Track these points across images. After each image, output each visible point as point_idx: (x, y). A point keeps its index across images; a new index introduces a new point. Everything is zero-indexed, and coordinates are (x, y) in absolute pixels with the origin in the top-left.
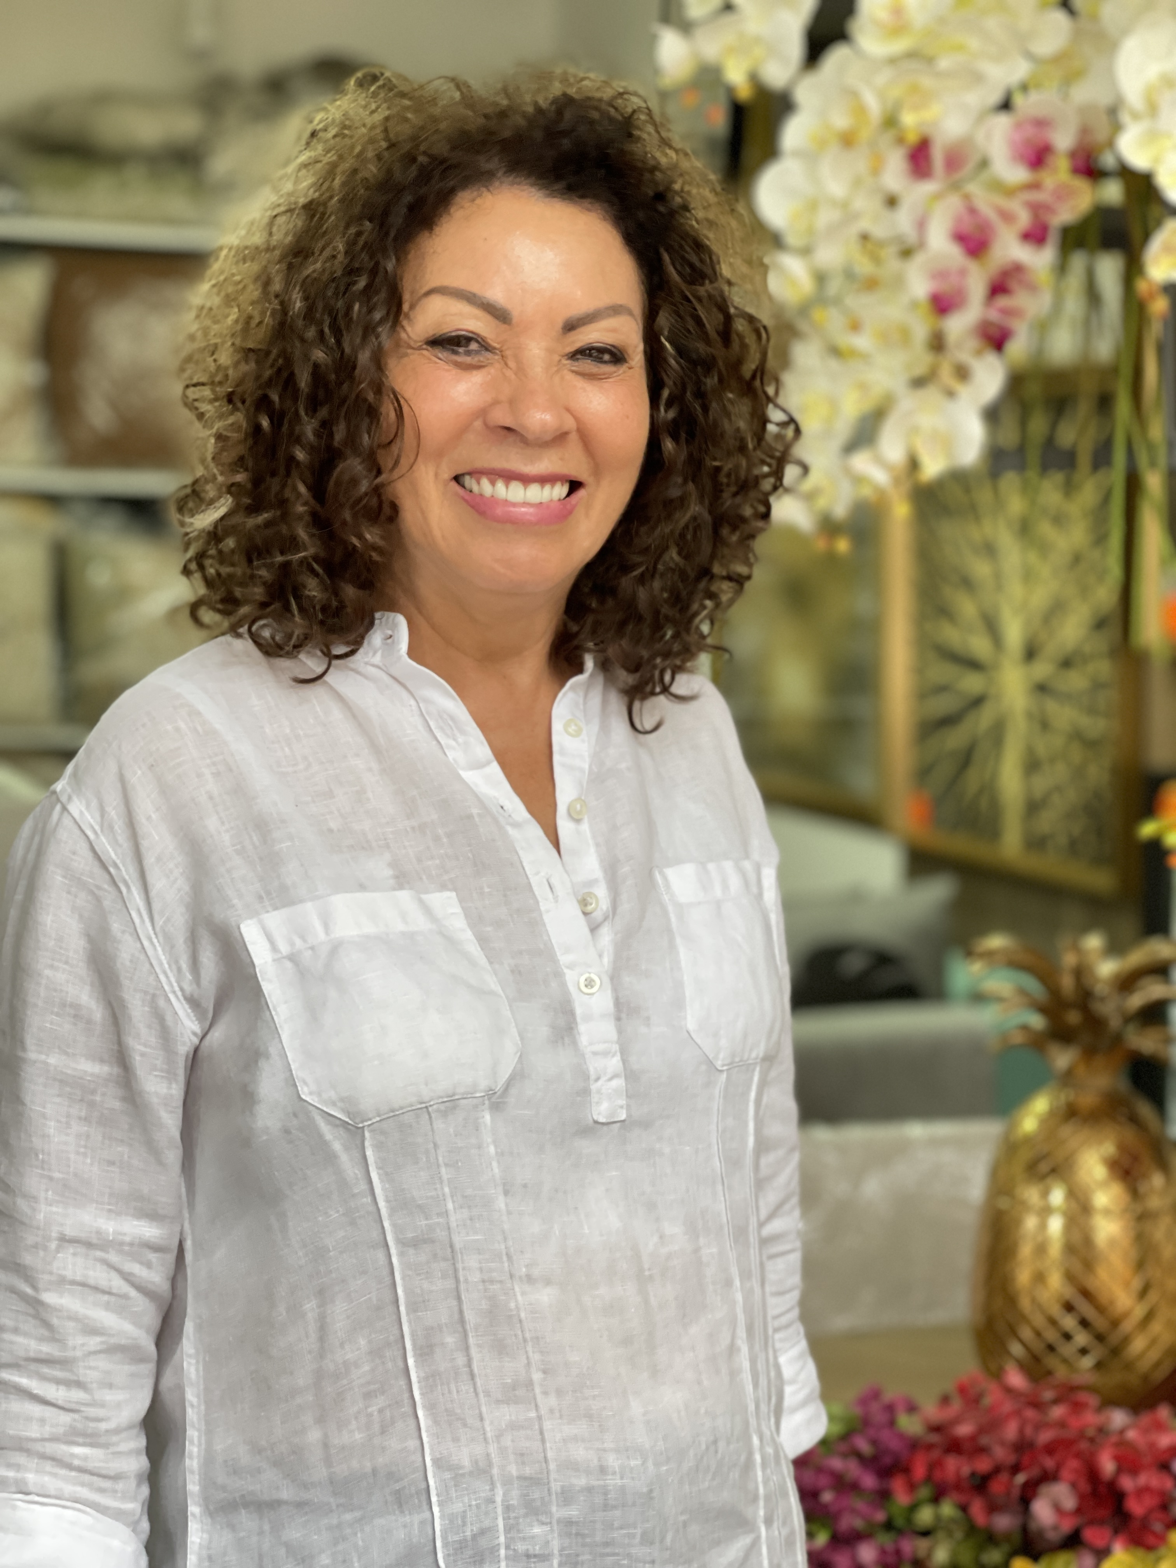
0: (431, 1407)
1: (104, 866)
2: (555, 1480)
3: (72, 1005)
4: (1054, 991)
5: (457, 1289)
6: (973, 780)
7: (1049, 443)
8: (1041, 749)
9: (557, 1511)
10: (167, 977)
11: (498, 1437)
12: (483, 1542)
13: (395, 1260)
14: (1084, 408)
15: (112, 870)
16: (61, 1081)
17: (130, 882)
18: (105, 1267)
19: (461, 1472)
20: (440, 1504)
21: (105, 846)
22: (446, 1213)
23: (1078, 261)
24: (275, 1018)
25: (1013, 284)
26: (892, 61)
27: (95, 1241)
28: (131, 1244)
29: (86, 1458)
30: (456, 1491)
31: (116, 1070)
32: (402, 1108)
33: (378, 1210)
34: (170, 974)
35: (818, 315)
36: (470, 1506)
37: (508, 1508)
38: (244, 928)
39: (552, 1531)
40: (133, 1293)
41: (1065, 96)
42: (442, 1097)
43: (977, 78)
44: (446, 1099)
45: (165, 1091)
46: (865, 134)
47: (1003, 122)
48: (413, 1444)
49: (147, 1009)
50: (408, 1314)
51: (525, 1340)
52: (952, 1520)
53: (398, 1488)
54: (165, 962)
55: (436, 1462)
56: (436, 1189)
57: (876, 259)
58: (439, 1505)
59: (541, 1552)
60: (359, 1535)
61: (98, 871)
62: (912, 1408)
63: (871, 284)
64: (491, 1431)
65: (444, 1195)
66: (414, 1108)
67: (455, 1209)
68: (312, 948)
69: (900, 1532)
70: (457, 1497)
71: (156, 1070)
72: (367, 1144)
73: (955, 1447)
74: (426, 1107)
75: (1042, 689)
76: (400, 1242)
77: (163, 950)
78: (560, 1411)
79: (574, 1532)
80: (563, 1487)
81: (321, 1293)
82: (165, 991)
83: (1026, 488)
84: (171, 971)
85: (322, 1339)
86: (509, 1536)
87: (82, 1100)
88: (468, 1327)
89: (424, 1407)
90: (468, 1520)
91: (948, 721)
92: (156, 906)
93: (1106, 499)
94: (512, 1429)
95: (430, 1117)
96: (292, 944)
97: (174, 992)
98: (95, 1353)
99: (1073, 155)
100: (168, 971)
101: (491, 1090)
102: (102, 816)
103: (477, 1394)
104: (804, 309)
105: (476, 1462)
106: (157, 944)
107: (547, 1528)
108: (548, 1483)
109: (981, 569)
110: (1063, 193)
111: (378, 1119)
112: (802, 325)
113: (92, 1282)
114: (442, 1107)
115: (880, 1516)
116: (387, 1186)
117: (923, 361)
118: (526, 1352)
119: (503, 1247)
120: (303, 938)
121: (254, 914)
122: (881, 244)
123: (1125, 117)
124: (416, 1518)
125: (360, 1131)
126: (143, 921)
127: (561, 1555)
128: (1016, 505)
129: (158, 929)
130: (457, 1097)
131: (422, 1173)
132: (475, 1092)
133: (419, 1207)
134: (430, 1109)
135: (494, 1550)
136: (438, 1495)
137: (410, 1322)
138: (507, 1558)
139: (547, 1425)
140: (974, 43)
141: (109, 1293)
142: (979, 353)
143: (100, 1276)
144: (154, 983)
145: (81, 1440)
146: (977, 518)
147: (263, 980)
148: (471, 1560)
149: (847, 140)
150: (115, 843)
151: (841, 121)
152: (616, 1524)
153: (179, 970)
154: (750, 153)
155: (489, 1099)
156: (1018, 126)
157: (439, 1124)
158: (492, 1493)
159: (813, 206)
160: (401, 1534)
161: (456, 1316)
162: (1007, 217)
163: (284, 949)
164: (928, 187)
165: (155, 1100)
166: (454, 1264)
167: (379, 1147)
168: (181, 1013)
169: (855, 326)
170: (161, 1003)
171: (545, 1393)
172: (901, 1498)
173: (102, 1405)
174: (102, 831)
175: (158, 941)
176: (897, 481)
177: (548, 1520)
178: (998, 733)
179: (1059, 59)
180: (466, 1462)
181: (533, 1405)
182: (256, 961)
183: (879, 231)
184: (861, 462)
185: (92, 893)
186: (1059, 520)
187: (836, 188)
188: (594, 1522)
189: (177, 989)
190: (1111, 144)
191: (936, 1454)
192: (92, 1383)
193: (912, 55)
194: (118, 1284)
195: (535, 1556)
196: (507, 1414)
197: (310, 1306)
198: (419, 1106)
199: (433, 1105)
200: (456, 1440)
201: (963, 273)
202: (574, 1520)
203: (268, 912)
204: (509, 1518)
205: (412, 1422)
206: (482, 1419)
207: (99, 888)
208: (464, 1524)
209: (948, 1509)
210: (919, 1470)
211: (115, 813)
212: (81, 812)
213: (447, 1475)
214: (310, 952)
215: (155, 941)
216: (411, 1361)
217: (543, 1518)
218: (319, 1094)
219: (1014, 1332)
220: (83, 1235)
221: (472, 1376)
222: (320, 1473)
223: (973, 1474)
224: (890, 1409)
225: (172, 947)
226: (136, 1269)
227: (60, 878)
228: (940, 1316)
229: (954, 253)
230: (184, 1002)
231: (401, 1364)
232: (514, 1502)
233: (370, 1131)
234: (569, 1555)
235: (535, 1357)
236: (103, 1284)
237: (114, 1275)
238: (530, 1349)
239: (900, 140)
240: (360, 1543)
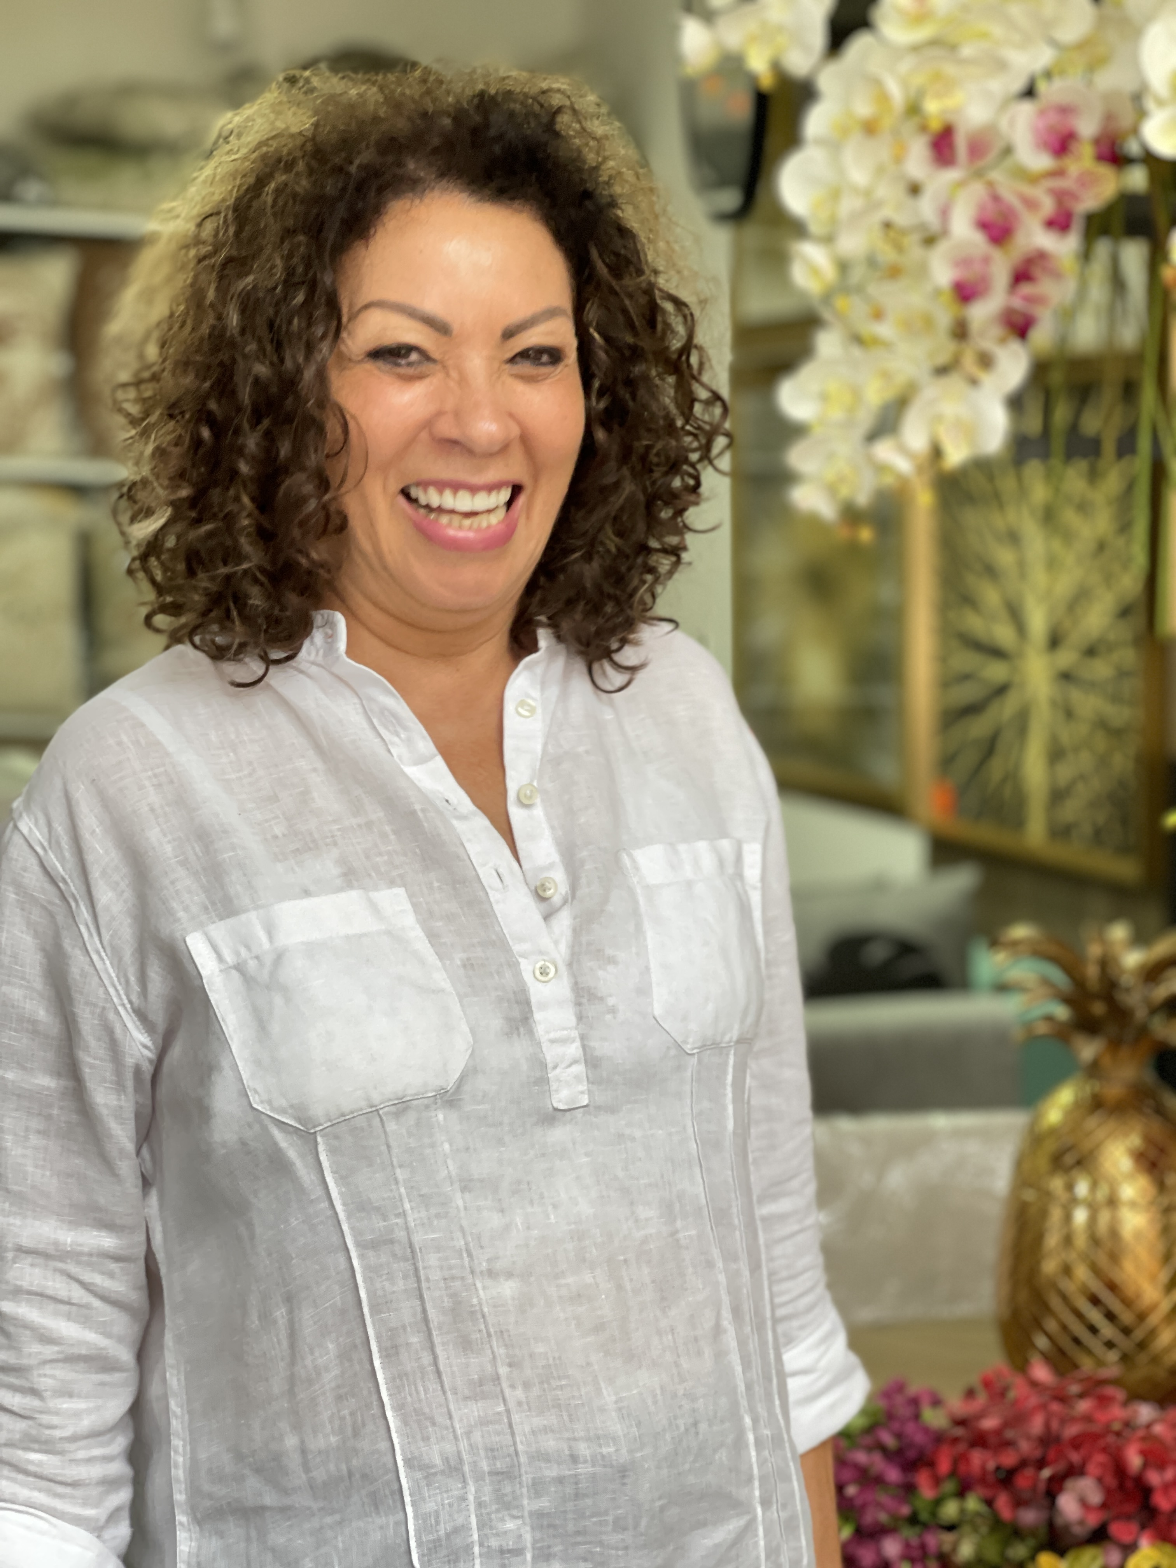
0: (399, 1408)
1: (53, 881)
2: (526, 1473)
3: (29, 1021)
4: (1078, 982)
5: (419, 1289)
6: (996, 768)
7: (1074, 429)
8: (1066, 737)
9: (528, 1504)
10: (117, 990)
11: (468, 1434)
12: (458, 1541)
13: (356, 1263)
14: (1109, 394)
15: (61, 885)
16: (19, 1096)
17: (78, 897)
18: (65, 1277)
19: (433, 1471)
20: (414, 1504)
21: (53, 861)
22: (404, 1214)
23: (1103, 248)
24: (224, 1027)
25: (1036, 272)
26: (916, 48)
27: (53, 1252)
28: (90, 1255)
29: (40, 1464)
30: (428, 1490)
31: (71, 1084)
32: (352, 1112)
33: (336, 1213)
34: (119, 988)
35: (841, 303)
36: (442, 1505)
37: (480, 1505)
38: (189, 940)
39: (524, 1524)
40: (97, 1303)
41: (1090, 83)
42: (390, 1100)
43: (1001, 66)
44: (396, 1102)
45: (115, 1102)
46: (887, 123)
47: (1026, 110)
48: (383, 1445)
49: (96, 1022)
50: (372, 1316)
51: (489, 1335)
52: (978, 1514)
53: (373, 1490)
54: (113, 975)
55: (408, 1462)
56: (391, 1190)
57: (899, 248)
58: (412, 1506)
59: (515, 1547)
60: (340, 1539)
61: (48, 886)
62: (936, 1402)
63: (894, 272)
64: (460, 1428)
65: (400, 1195)
66: (365, 1111)
67: (412, 1209)
68: (257, 957)
69: (925, 1526)
70: (429, 1497)
71: (105, 1082)
72: (321, 1148)
73: (980, 1440)
74: (377, 1110)
75: (1066, 677)
76: (358, 1244)
77: (111, 963)
78: (528, 1403)
79: (545, 1523)
80: (534, 1479)
81: (289, 1299)
82: (114, 1003)
83: (1049, 476)
84: (120, 984)
85: (293, 1346)
86: (481, 1533)
87: (40, 1114)
88: (432, 1325)
89: (393, 1408)
90: (441, 1519)
91: (972, 710)
92: (103, 920)
93: (1130, 488)
94: (481, 1425)
95: (382, 1120)
96: (237, 954)
97: (123, 1005)
98: (52, 1361)
99: (1097, 142)
100: (117, 984)
101: (443, 1089)
102: (50, 832)
103: (444, 1392)
104: (828, 297)
105: (447, 1459)
106: (105, 958)
107: (519, 1522)
108: (520, 1476)
109: (1005, 557)
110: (1086, 180)
111: (329, 1124)
112: (826, 314)
113: (50, 1292)
114: (393, 1109)
115: (905, 1510)
116: (343, 1190)
117: (946, 349)
118: (491, 1347)
119: (463, 1243)
120: (248, 948)
121: (201, 926)
122: (904, 232)
123: (1150, 104)
124: (391, 1519)
125: (312, 1137)
126: (91, 934)
127: (533, 1548)
128: (1039, 492)
129: (105, 943)
130: (408, 1098)
131: (377, 1175)
132: (426, 1092)
133: (377, 1209)
134: (381, 1112)
135: (468, 1548)
136: (410, 1495)
137: (373, 1323)
138: (481, 1555)
139: (516, 1418)
140: (997, 30)
141: (69, 1303)
142: (1002, 341)
143: (58, 1286)
144: (104, 996)
145: (36, 1446)
146: (1001, 506)
147: (210, 990)
148: (446, 1559)
149: (870, 128)
150: (62, 860)
151: (863, 109)
152: (588, 1514)
153: (127, 982)
154: (772, 140)
155: (441, 1098)
156: (1042, 113)
157: (391, 1126)
158: (465, 1490)
159: (835, 194)
160: (378, 1536)
161: (419, 1316)
162: (1031, 204)
163: (230, 959)
164: (951, 175)
165: (104, 1112)
166: (414, 1264)
167: (332, 1151)
168: (130, 1025)
169: (878, 315)
170: (111, 1016)
171: (513, 1387)
172: (926, 1492)
173: (57, 1413)
174: (50, 848)
175: (107, 955)
176: (920, 469)
177: (520, 1514)
178: (1022, 721)
179: (1082, 46)
180: (438, 1461)
181: (501, 1400)
182: (203, 973)
183: (902, 219)
184: (884, 451)
185: (44, 908)
186: (1083, 507)
187: (859, 176)
188: (565, 1512)
189: (126, 1001)
190: (1135, 131)
191: (961, 1447)
192: (46, 1390)
193: (935, 42)
194: (78, 1294)
195: (509, 1551)
196: (475, 1410)
197: (280, 1313)
198: (370, 1110)
199: (384, 1107)
200: (426, 1439)
201: (986, 260)
202: (544, 1512)
203: (214, 922)
204: (482, 1515)
205: (381, 1422)
206: (450, 1417)
207: (51, 903)
208: (437, 1523)
209: (973, 1503)
210: (944, 1465)
211: (61, 829)
212: (30, 829)
213: (419, 1475)
214: (256, 961)
215: (103, 954)
216: (377, 1363)
217: (515, 1512)
218: (270, 1102)
219: (1038, 1325)
220: (41, 1246)
221: (438, 1373)
222: (299, 1478)
223: (998, 1468)
224: (915, 1402)
225: (120, 960)
226: (98, 1280)
227: (13, 896)
228: (964, 1309)
229: (978, 240)
230: (133, 1015)
231: (368, 1366)
232: (486, 1498)
233: (322, 1136)
234: (541, 1548)
235: (501, 1351)
236: (63, 1294)
237: (75, 1286)
238: (494, 1343)
239: (923, 128)
240: (341, 1545)
